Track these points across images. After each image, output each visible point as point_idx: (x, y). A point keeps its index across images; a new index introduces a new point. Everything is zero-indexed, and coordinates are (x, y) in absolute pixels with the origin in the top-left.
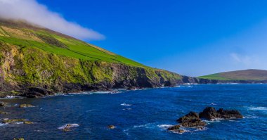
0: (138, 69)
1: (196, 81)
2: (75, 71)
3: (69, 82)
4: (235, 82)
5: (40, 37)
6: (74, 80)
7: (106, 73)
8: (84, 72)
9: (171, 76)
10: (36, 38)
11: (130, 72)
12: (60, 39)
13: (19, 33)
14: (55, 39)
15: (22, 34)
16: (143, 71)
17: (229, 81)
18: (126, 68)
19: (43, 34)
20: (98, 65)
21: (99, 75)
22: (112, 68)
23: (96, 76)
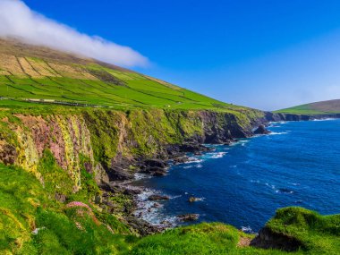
0: (226, 115)
1: (282, 119)
2: (162, 125)
3: (166, 143)
4: (330, 116)
5: (92, 72)
6: (171, 141)
7: (194, 124)
8: (172, 125)
9: (253, 114)
10: (88, 76)
11: (218, 119)
12: (114, 74)
13: (69, 70)
14: (110, 75)
15: (72, 71)
16: (233, 117)
17: (324, 116)
18: (212, 115)
19: (95, 69)
20: (185, 116)
21: (189, 128)
22: (200, 118)
23: (186, 130)
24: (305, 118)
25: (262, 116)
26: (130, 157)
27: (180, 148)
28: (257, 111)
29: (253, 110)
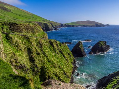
0: (45, 24)
11: (42, 25)
24: (73, 26)
25: (59, 25)
28: (58, 23)
29: (56, 23)
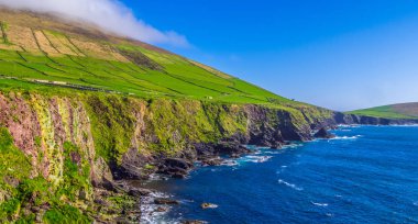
0: (279, 112)
1: (356, 121)
2: (197, 119)
3: (198, 141)
5: (124, 52)
6: (204, 139)
7: (238, 121)
8: (209, 121)
9: (318, 114)
10: (118, 57)
11: (269, 116)
12: (150, 56)
13: (94, 49)
15: (98, 49)
16: (287, 114)
18: (262, 111)
19: (126, 48)
20: (227, 110)
21: (230, 125)
22: (245, 114)
23: (226, 127)
25: (330, 117)
26: (147, 154)
27: (215, 148)
28: (325, 110)
29: (318, 108)
